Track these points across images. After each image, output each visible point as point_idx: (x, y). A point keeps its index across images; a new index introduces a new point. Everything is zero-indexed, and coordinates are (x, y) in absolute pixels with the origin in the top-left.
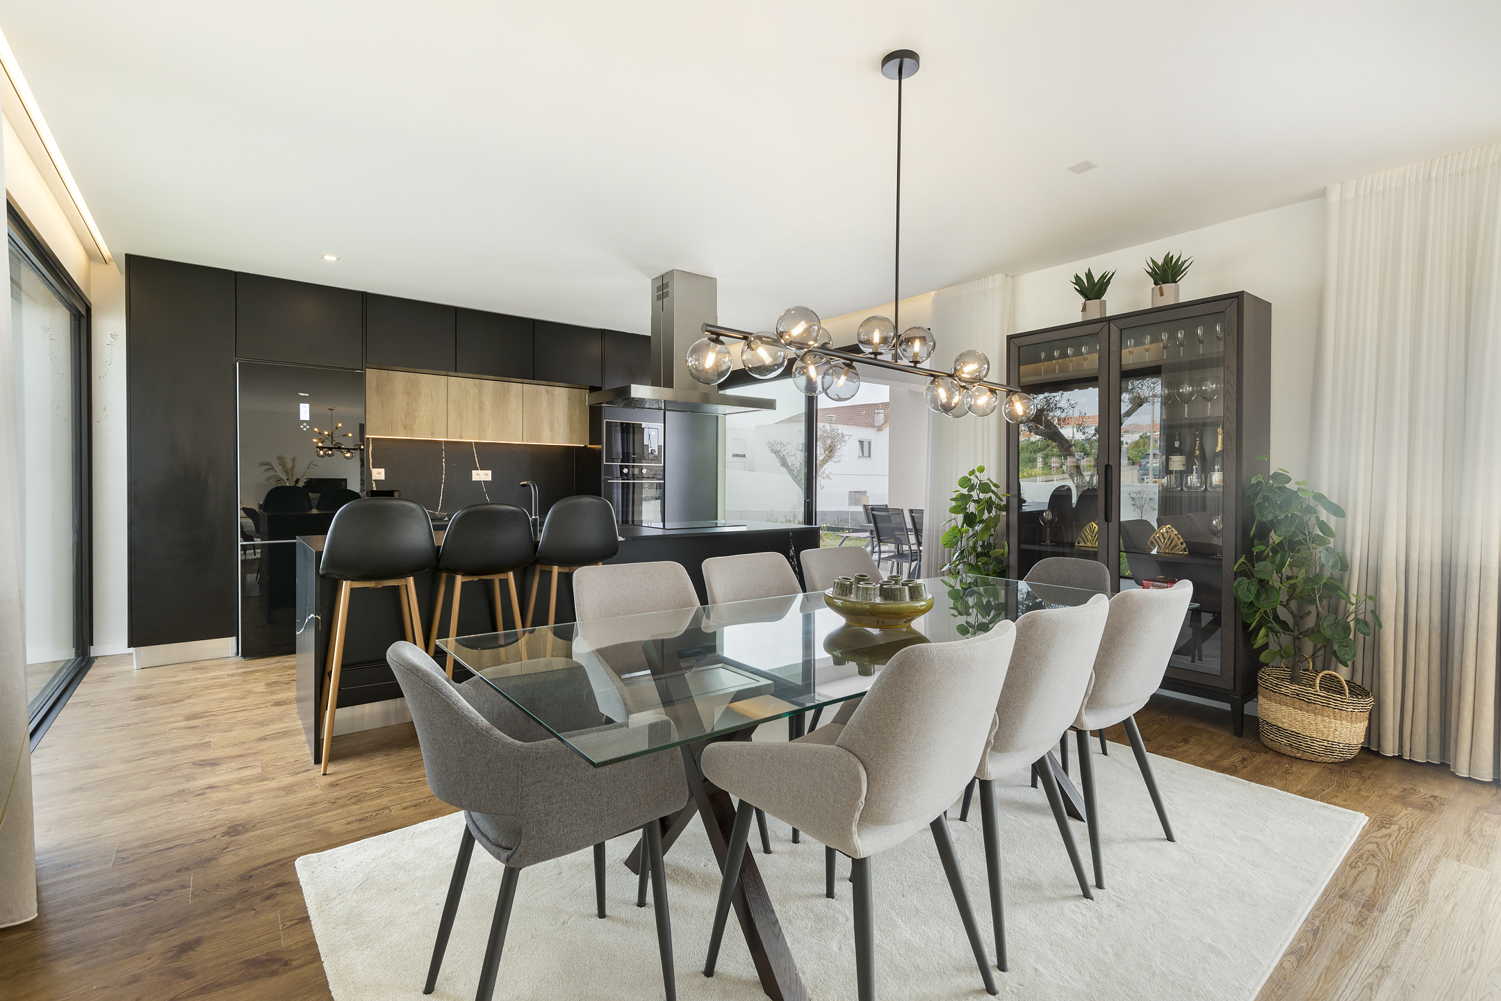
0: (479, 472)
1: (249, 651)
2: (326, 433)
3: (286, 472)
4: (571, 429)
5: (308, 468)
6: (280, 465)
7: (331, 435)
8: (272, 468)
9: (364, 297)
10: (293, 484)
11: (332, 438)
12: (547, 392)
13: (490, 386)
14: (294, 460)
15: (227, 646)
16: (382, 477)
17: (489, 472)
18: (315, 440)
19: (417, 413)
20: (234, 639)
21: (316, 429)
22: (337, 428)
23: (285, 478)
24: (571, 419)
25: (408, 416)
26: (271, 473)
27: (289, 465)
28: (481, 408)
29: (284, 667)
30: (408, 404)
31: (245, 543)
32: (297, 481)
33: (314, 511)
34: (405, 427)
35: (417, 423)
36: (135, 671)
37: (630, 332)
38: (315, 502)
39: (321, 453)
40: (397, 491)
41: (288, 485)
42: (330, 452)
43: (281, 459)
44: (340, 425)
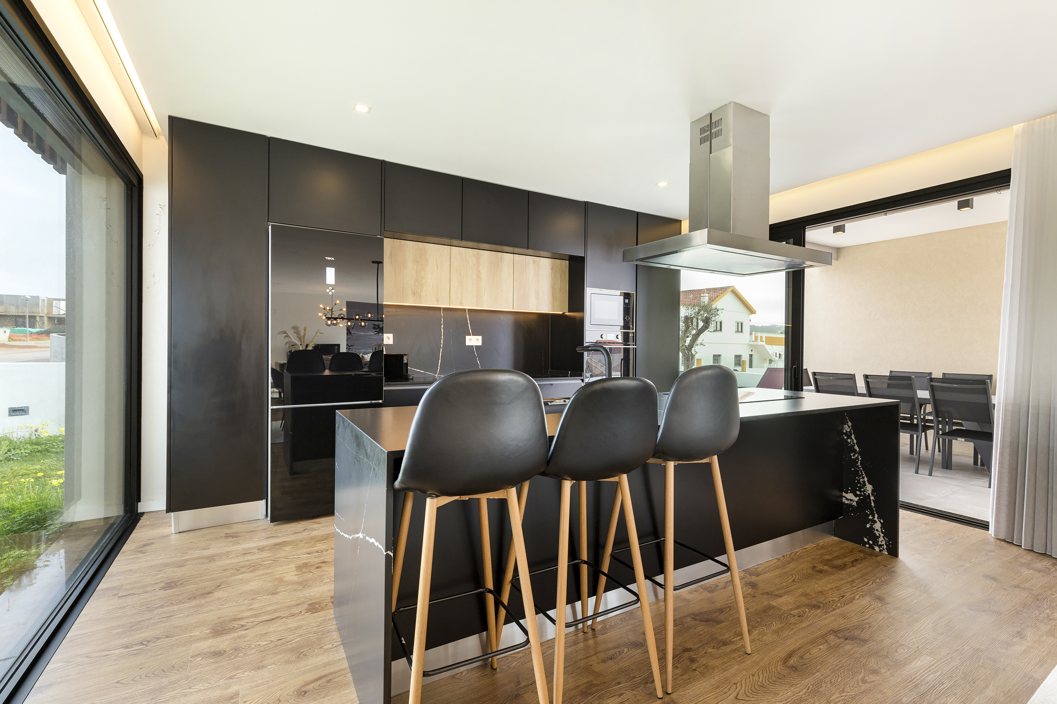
0: (472, 337)
1: (279, 516)
2: (328, 308)
3: (300, 339)
4: (554, 297)
5: (315, 336)
6: (295, 333)
7: (331, 310)
8: (287, 336)
9: (383, 165)
10: (304, 348)
11: (332, 312)
12: (534, 262)
13: (486, 257)
14: (305, 329)
15: (258, 509)
16: (391, 342)
17: (480, 338)
18: (320, 314)
19: (424, 281)
20: (264, 501)
21: (321, 306)
22: (336, 304)
23: (299, 344)
24: (553, 288)
25: (417, 284)
26: (287, 340)
27: (302, 334)
28: (479, 277)
29: (312, 538)
30: (417, 272)
31: (275, 407)
32: (307, 346)
33: (327, 373)
34: (414, 294)
35: (424, 290)
36: (173, 537)
37: (609, 205)
38: (327, 363)
39: (329, 322)
40: (406, 355)
41: (301, 349)
42: (335, 322)
43: (296, 329)
44: (338, 302)
